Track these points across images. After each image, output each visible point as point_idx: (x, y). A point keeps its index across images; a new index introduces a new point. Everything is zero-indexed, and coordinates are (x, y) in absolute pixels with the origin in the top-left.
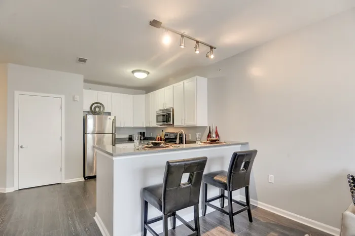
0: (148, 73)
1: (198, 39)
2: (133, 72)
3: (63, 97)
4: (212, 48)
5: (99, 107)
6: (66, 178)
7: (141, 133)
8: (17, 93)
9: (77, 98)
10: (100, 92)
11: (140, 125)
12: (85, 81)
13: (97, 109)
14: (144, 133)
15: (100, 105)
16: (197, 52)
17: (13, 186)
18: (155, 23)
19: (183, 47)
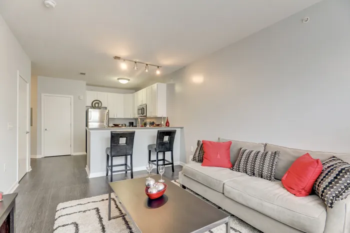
0: (129, 80)
1: (147, 63)
2: (118, 79)
3: (72, 97)
4: (158, 67)
5: (98, 104)
6: (74, 152)
7: (130, 123)
8: (43, 95)
9: (82, 97)
10: (98, 92)
11: (129, 117)
12: (87, 85)
13: (97, 105)
14: (133, 123)
15: (99, 102)
16: (147, 71)
17: (41, 154)
18: (117, 58)
19: (135, 69)
